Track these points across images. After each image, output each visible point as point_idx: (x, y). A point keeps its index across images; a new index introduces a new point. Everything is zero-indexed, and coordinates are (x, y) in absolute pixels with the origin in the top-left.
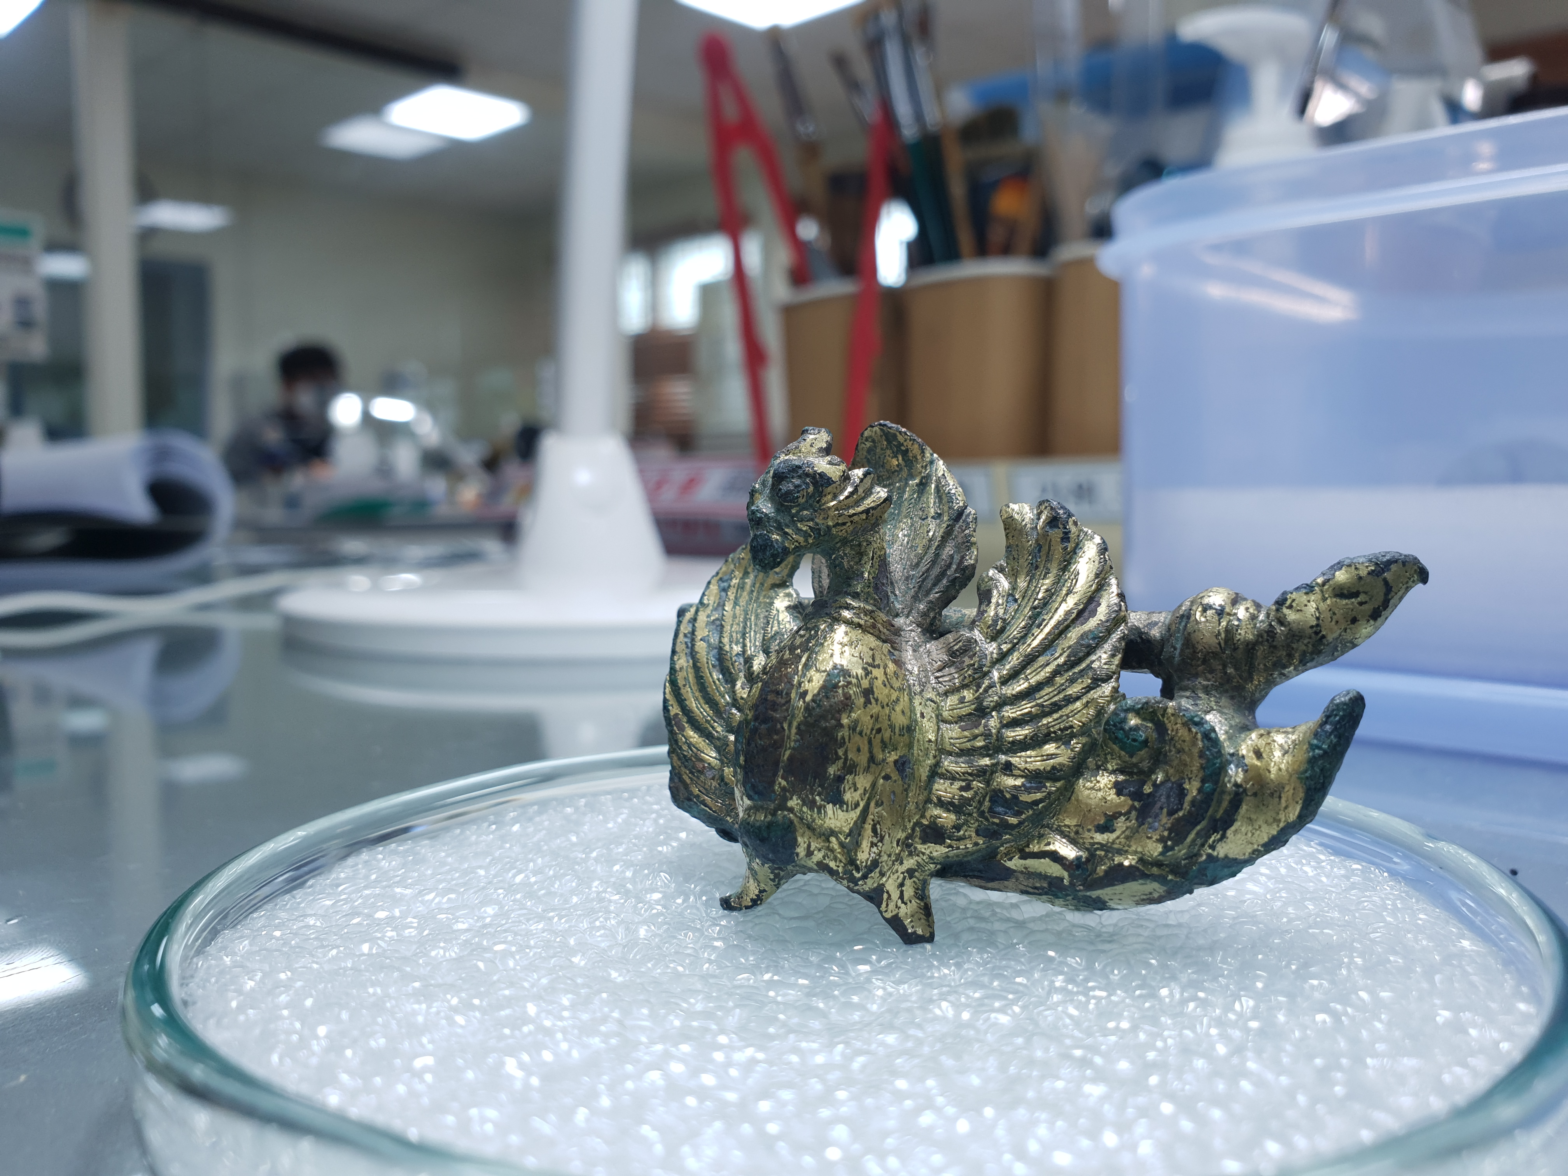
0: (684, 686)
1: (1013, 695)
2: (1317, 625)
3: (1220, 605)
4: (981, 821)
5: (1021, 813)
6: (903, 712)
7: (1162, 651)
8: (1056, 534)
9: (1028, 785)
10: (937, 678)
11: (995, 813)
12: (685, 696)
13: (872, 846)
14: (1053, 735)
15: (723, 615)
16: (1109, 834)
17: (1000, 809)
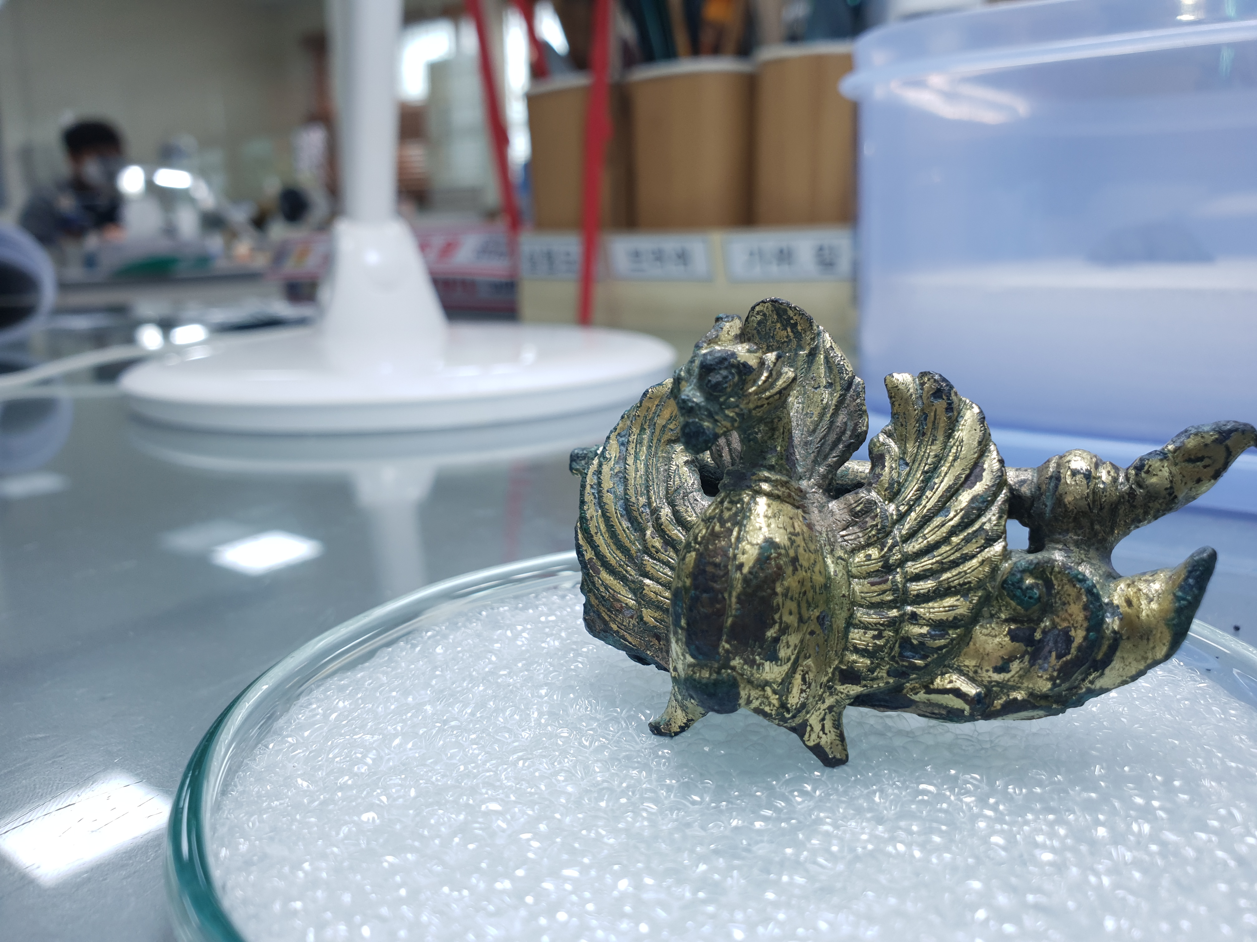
0: (596, 533)
1: (914, 553)
2: (1171, 488)
3: (1087, 470)
4: (892, 665)
5: (928, 657)
6: (820, 572)
7: (1032, 504)
8: (941, 405)
9: (933, 633)
10: (843, 536)
11: (904, 657)
12: (598, 543)
13: (801, 692)
14: (953, 589)
15: (625, 468)
16: (1005, 674)
17: (909, 654)
